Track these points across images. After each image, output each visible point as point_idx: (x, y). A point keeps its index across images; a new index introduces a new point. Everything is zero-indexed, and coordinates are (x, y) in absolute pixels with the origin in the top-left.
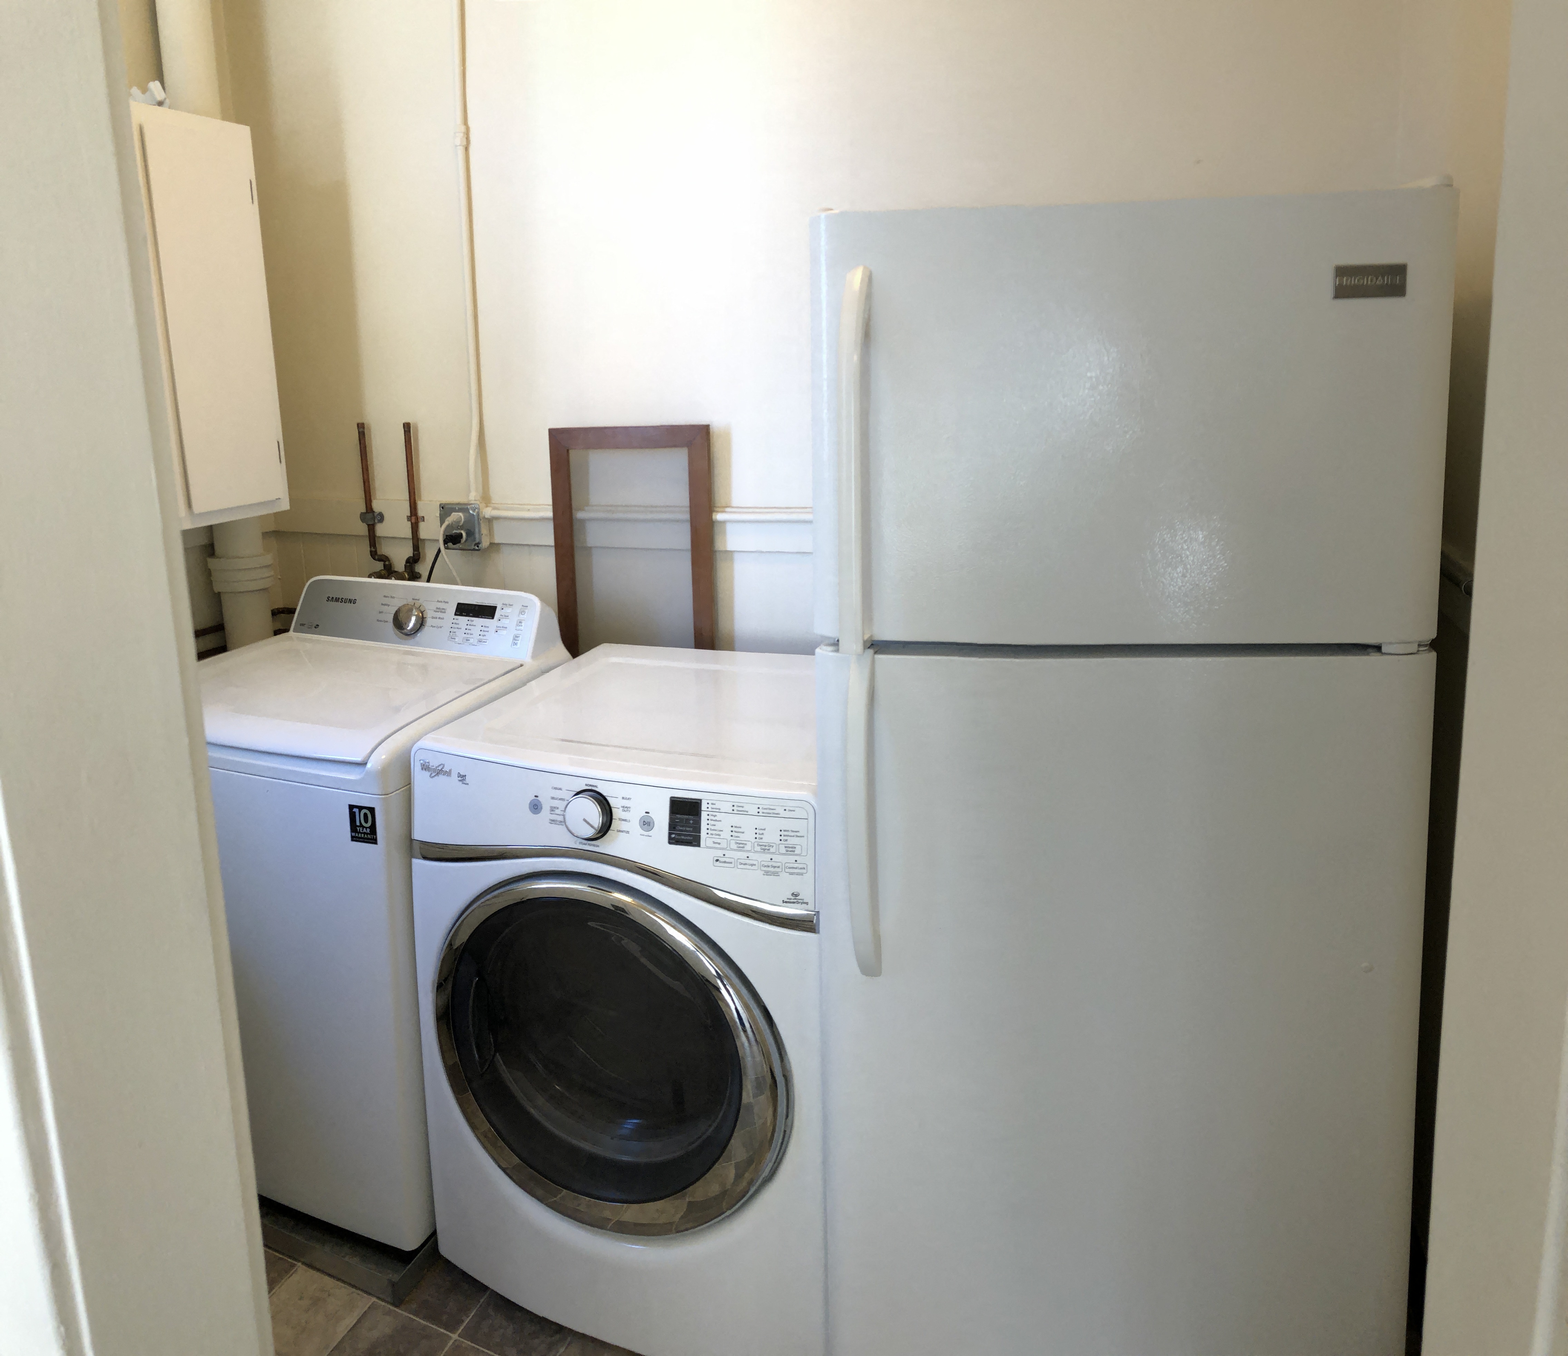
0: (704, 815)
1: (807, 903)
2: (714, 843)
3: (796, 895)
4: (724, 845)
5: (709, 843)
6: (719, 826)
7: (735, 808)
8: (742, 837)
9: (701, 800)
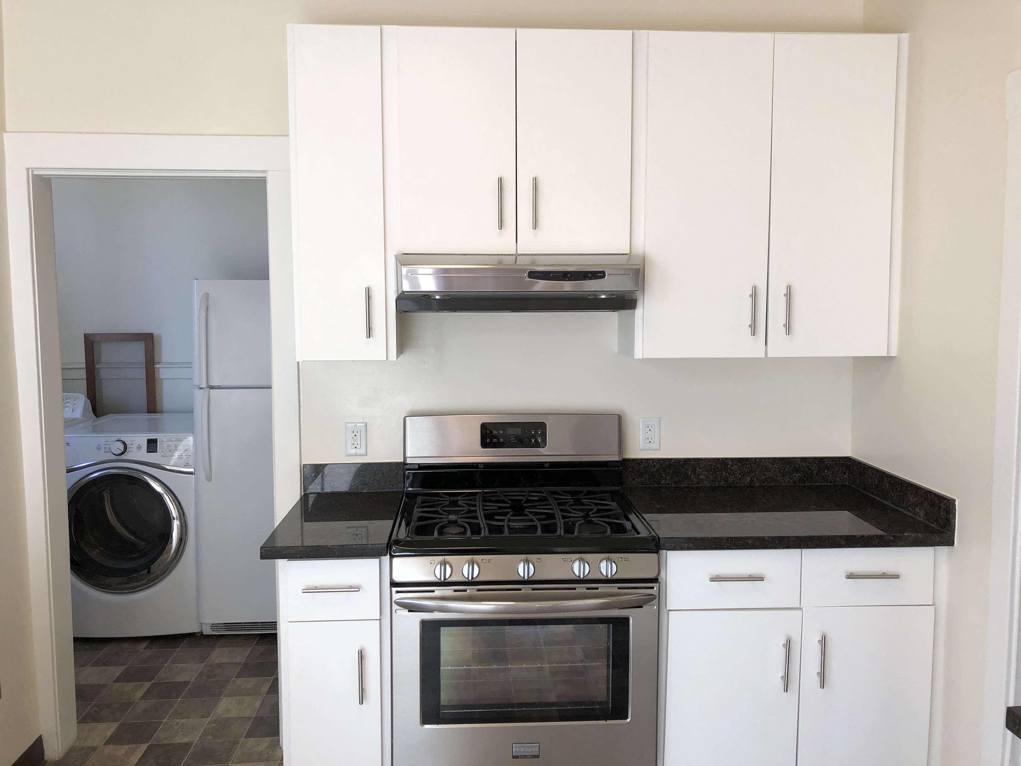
0: (158, 443)
1: (191, 466)
2: (162, 451)
3: (188, 464)
4: (164, 451)
5: (160, 451)
6: (163, 446)
7: (168, 440)
8: (171, 448)
9: (157, 439)
